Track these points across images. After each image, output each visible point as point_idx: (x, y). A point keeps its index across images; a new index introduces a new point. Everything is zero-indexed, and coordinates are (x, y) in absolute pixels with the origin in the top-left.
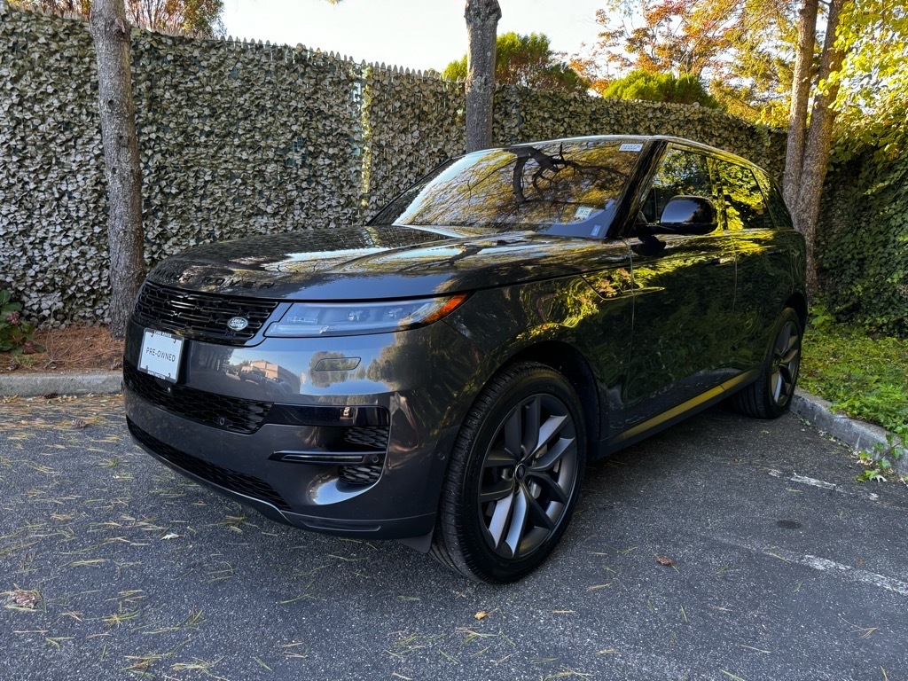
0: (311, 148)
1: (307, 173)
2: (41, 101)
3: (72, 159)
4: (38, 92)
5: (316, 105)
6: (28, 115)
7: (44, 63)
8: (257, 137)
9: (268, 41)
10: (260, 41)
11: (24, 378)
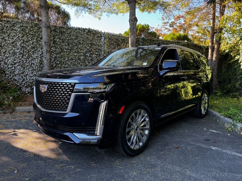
0: (92, 53)
1: (91, 58)
2: (28, 42)
3: (35, 55)
4: (28, 40)
5: (93, 42)
6: (25, 45)
7: (29, 33)
8: (79, 50)
9: (82, 27)
10: (80, 27)
11: (23, 108)
